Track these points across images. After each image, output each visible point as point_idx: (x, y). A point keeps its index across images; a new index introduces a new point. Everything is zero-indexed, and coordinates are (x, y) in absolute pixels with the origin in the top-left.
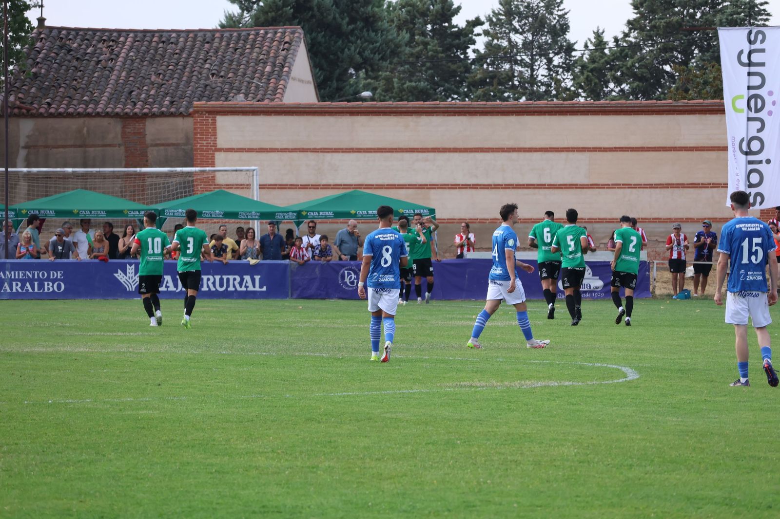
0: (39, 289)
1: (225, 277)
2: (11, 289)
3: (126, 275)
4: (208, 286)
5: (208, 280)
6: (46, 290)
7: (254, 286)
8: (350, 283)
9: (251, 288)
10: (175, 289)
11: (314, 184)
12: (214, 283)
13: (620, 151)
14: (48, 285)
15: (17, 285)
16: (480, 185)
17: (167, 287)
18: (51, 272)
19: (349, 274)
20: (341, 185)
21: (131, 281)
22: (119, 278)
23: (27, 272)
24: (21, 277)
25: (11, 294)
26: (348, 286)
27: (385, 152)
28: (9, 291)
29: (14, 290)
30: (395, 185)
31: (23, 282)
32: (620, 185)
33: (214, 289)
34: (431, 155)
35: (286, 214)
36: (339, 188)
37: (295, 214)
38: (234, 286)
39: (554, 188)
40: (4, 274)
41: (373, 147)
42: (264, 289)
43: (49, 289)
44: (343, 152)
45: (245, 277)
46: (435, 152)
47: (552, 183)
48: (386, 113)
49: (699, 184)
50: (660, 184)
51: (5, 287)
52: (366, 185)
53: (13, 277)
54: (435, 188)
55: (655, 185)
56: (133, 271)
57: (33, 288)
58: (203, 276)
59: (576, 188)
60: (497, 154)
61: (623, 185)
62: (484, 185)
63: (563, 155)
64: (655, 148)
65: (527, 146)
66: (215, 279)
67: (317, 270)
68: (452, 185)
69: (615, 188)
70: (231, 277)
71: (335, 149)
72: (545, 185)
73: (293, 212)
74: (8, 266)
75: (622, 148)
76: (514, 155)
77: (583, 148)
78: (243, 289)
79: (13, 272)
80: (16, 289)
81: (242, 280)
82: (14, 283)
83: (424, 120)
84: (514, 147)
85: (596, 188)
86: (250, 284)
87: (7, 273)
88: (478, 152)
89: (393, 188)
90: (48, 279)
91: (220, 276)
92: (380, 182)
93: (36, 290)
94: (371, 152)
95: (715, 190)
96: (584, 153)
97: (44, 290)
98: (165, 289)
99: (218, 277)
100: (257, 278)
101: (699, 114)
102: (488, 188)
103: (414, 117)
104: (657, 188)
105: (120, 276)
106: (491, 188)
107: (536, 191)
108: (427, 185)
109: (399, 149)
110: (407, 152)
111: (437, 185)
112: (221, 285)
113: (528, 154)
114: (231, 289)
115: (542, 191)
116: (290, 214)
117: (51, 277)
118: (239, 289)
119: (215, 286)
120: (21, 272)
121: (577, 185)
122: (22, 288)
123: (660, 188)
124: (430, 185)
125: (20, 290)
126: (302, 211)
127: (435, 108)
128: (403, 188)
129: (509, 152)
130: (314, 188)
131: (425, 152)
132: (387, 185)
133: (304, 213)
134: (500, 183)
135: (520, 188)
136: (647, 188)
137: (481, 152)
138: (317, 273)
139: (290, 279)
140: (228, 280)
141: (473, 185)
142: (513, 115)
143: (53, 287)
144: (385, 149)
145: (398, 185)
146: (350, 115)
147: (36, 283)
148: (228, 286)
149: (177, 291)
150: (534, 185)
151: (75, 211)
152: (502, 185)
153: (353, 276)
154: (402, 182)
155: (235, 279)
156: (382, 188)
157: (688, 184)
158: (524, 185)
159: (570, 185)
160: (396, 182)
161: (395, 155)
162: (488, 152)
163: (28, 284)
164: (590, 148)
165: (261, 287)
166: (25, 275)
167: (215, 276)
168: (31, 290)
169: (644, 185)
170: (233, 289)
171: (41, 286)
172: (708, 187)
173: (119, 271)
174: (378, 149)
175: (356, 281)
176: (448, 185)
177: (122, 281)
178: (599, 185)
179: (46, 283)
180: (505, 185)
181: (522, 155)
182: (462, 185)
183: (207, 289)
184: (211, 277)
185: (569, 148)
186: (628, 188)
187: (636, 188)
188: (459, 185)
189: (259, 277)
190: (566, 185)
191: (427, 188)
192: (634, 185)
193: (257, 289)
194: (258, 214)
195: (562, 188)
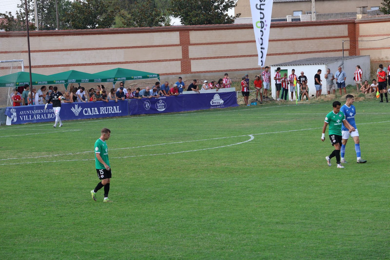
0: (46, 118)
1: (107, 107)
2: (37, 118)
3: (75, 109)
4: (102, 112)
5: (102, 109)
6: (49, 118)
7: (117, 111)
8: (147, 107)
9: (116, 112)
10: (91, 114)
11: (27, 66)
12: (104, 110)
13: (134, 48)
14: (49, 115)
15: (38, 116)
16: (87, 64)
17: (89, 113)
18: (50, 110)
19: (147, 103)
20: (37, 66)
21: (77, 111)
22: (73, 110)
23: (42, 110)
24: (39, 113)
25: (37, 120)
26: (147, 108)
27: (52, 51)
28: (36, 119)
29: (38, 119)
30: (57, 65)
31: (40, 114)
32: (135, 61)
33: (104, 113)
34: (69, 52)
35: (110, 79)
36: (36, 67)
37: (113, 79)
38: (111, 111)
39: (113, 64)
40: (34, 111)
41: (48, 49)
42: (121, 112)
43: (49, 117)
44: (37, 52)
45: (114, 107)
46: (70, 51)
47: (112, 62)
48: (52, 35)
49: (161, 60)
50: (148, 61)
51: (34, 117)
52: (46, 66)
53: (37, 113)
54: (71, 66)
55: (147, 61)
56: (77, 107)
57: (44, 117)
58: (100, 108)
59: (120, 63)
60: (92, 51)
61: (136, 61)
62: (89, 64)
63: (115, 50)
64: (146, 46)
65: (103, 47)
66: (104, 108)
67: (137, 102)
68: (77, 64)
69: (133, 63)
70: (109, 107)
71: (34, 51)
72: (110, 63)
73: (113, 78)
74: (35, 108)
75: (135, 47)
76: (98, 51)
77: (122, 47)
78: (114, 112)
79: (37, 110)
80: (38, 118)
81: (113, 108)
82: (37, 115)
83: (66, 37)
84: (98, 48)
85: (127, 63)
86: (116, 110)
87: (35, 111)
88: (85, 50)
89: (56, 67)
90: (49, 113)
91: (106, 107)
92: (51, 64)
93: (45, 118)
94: (47, 52)
95: (166, 62)
96: (122, 49)
97: (48, 118)
98: (88, 114)
99: (105, 108)
100: (118, 107)
101: (159, 32)
102: (90, 65)
103: (62, 36)
104: (147, 62)
105: (73, 109)
106: (91, 65)
107: (107, 65)
108: (68, 65)
109: (57, 50)
110: (60, 51)
111: (72, 64)
112: (106, 112)
113: (103, 50)
114: (110, 112)
115: (109, 65)
116: (112, 79)
117: (50, 112)
118: (112, 112)
119: (104, 112)
120: (39, 110)
121: (121, 62)
122: (40, 117)
123: (148, 62)
124: (69, 65)
125: (40, 118)
126: (115, 78)
127: (70, 32)
128: (60, 66)
129: (97, 50)
130: (27, 68)
131: (66, 51)
132: (54, 65)
133: (116, 79)
134: (94, 63)
135: (101, 64)
136: (144, 62)
137: (87, 50)
138: (137, 104)
139: (128, 107)
140: (108, 108)
141: (85, 64)
142: (97, 34)
143: (51, 116)
144: (52, 50)
145: (58, 65)
146: (38, 36)
147: (45, 115)
148: (109, 111)
149: (92, 115)
150: (106, 63)
151: (36, 82)
152: (95, 64)
153: (148, 104)
154: (59, 64)
155: (111, 108)
156: (52, 67)
157: (157, 60)
158: (102, 63)
159: (118, 62)
160: (57, 64)
161: (56, 52)
162: (89, 50)
163: (42, 116)
164: (124, 47)
165: (119, 111)
166: (41, 111)
167: (104, 107)
168: (43, 118)
169: (143, 61)
170: (110, 113)
171: (47, 116)
172: (164, 61)
173: (73, 108)
174: (50, 50)
175: (149, 106)
176: (76, 64)
177: (74, 112)
178: (128, 62)
179: (48, 114)
180: (96, 63)
181: (101, 50)
182: (81, 64)
183: (102, 113)
184: (103, 108)
185: (117, 47)
186: (138, 63)
187: (140, 62)
188: (80, 64)
189: (118, 106)
190: (117, 62)
191: (69, 66)
192: (140, 61)
193: (118, 112)
194: (101, 80)
195: (116, 64)
